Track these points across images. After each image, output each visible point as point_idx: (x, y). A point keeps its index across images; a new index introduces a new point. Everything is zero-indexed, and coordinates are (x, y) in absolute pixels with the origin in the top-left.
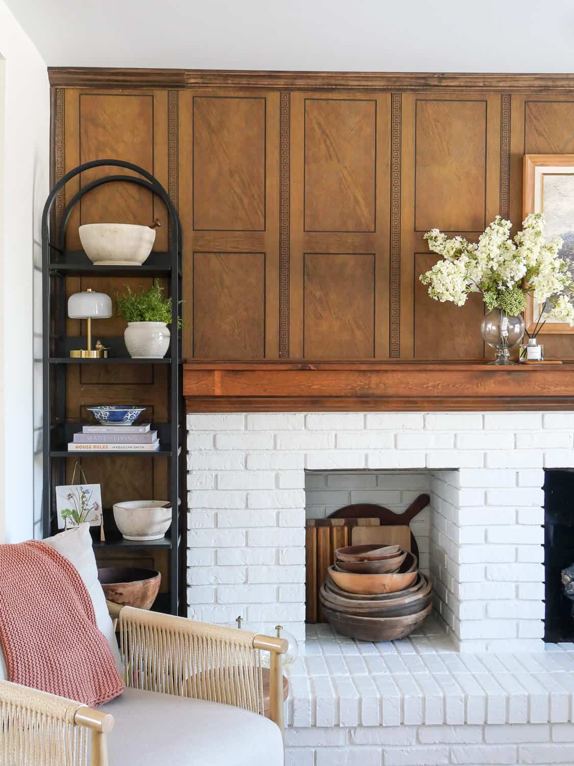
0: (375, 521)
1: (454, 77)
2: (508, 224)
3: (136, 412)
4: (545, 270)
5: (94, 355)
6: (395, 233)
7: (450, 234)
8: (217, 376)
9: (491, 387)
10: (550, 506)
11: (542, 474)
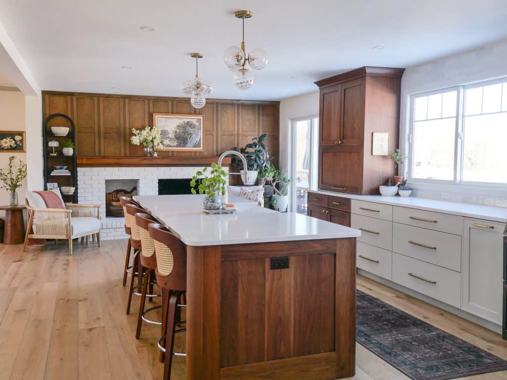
0: (123, 193)
1: (136, 96)
2: (149, 128)
3: (66, 167)
4: (157, 137)
5: (55, 155)
6: (125, 130)
7: (137, 129)
8: (85, 160)
9: (145, 162)
10: (159, 187)
11: (158, 181)
